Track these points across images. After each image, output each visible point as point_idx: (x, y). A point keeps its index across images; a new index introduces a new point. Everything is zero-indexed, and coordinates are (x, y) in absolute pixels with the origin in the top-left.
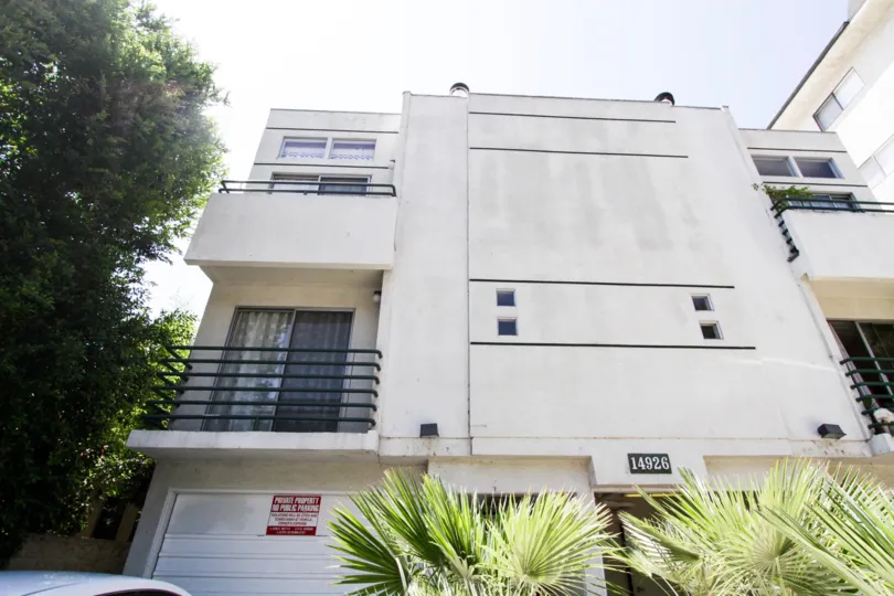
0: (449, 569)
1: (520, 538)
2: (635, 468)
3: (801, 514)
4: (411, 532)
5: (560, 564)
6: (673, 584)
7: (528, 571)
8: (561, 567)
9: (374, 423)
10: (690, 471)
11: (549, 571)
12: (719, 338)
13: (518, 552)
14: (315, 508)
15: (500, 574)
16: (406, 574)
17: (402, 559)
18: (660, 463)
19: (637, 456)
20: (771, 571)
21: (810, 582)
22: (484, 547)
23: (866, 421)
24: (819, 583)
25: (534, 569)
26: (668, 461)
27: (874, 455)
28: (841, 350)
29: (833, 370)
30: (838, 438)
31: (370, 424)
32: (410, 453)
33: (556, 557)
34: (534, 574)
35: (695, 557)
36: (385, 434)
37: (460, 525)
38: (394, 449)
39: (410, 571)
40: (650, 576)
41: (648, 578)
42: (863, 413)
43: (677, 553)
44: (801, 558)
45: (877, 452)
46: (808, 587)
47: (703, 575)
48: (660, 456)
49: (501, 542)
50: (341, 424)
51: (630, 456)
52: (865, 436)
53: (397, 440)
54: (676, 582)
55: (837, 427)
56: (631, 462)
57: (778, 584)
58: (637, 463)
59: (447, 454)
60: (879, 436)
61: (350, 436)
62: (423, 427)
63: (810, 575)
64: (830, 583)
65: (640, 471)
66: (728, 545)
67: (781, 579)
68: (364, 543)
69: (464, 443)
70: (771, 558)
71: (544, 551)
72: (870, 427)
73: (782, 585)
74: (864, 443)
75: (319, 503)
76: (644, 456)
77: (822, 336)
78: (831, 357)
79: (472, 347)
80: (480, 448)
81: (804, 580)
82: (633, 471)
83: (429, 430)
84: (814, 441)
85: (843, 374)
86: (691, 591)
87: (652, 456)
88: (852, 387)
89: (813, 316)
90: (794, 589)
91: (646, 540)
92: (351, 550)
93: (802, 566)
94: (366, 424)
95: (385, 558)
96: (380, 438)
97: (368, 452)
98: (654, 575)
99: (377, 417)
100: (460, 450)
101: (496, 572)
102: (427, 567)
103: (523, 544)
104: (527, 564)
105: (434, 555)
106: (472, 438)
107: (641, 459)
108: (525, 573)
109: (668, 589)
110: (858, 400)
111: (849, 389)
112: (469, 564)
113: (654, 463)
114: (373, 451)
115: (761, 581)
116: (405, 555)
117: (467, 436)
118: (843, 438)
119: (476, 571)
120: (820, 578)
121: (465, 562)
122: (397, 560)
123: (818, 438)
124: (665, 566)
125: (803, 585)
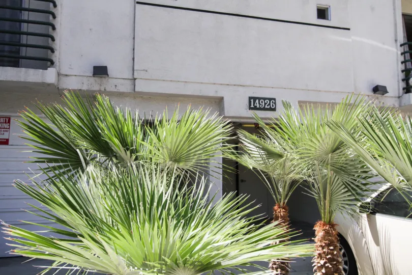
0: (117, 159)
1: (169, 139)
2: (252, 106)
3: (351, 129)
4: (87, 134)
5: (195, 155)
6: (264, 172)
7: (173, 159)
8: (196, 157)
9: (52, 63)
10: (290, 104)
11: (187, 159)
12: (328, 19)
13: (167, 148)
14: (6, 126)
15: (153, 161)
16: (85, 159)
17: (81, 150)
18: (269, 104)
19: (255, 99)
20: (325, 161)
21: (345, 167)
22: (143, 142)
23: (403, 85)
24: (350, 168)
25: (177, 158)
26: (275, 103)
27: (400, 106)
28: (404, 37)
29: (394, 50)
30: (383, 95)
31: (49, 63)
32: (85, 88)
33: (193, 151)
34: (176, 160)
35: (281, 156)
36: (63, 72)
37: (126, 130)
38: (71, 84)
39: (88, 158)
40: (251, 168)
41: (250, 169)
42: (403, 80)
43: (270, 154)
44: (344, 155)
45: (403, 105)
46: (343, 171)
47: (284, 166)
48: (270, 99)
49: (155, 140)
50: (23, 61)
51: (250, 98)
52: (399, 93)
53: (74, 77)
54: (266, 171)
55: (385, 87)
56: (250, 102)
57: (327, 169)
58: (254, 103)
59: (116, 90)
60: (407, 95)
61: (32, 71)
62: (95, 68)
63: (346, 164)
64: (356, 168)
65: (255, 108)
66: (303, 145)
67: (329, 166)
68: (51, 139)
69: (129, 83)
70: (327, 154)
71: (186, 146)
72: (404, 89)
73: (329, 169)
74: (397, 99)
75: (9, 122)
76: (259, 99)
77: (396, 25)
78: (396, 41)
79: (138, 5)
80: (141, 87)
81: (342, 166)
82: (250, 108)
83: (100, 71)
84: (368, 96)
85: (399, 53)
86: (274, 176)
87: (265, 99)
88: (402, 63)
89: (394, 9)
90: (335, 172)
91: (252, 147)
92: (41, 141)
93: (343, 159)
94: (46, 62)
95: (68, 149)
96: (59, 74)
97: (49, 85)
98: (254, 168)
99: (55, 57)
100: (125, 87)
101: (151, 159)
102: (100, 157)
103: (171, 143)
104: (172, 155)
105: (105, 149)
106: (135, 79)
107: (257, 101)
108: (171, 160)
109: (261, 175)
110: (403, 71)
111: (400, 63)
112: (131, 154)
113: (265, 104)
114: (52, 84)
115: (317, 167)
116: (83, 148)
117: (131, 77)
118: (386, 95)
119: (136, 159)
120: (351, 165)
121: (128, 153)
122: (78, 150)
123: (372, 94)
124: (262, 162)
125: (341, 169)
